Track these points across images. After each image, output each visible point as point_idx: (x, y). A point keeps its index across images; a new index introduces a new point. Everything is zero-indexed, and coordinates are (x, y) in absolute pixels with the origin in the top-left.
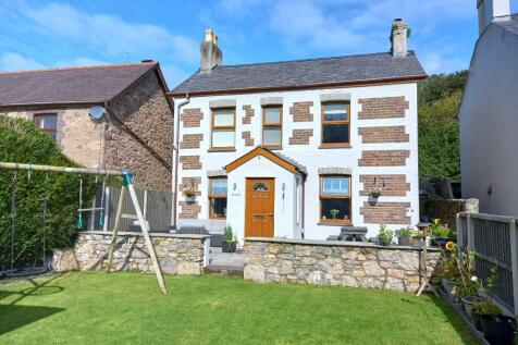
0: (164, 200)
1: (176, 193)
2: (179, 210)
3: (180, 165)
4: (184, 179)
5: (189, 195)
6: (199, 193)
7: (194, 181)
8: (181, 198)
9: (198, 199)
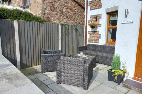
0: (77, 30)
1: (86, 26)
2: (88, 36)
3: (89, 7)
4: (91, 17)
5: (93, 27)
6: (100, 26)
7: (97, 18)
8: (89, 29)
9: (99, 29)
